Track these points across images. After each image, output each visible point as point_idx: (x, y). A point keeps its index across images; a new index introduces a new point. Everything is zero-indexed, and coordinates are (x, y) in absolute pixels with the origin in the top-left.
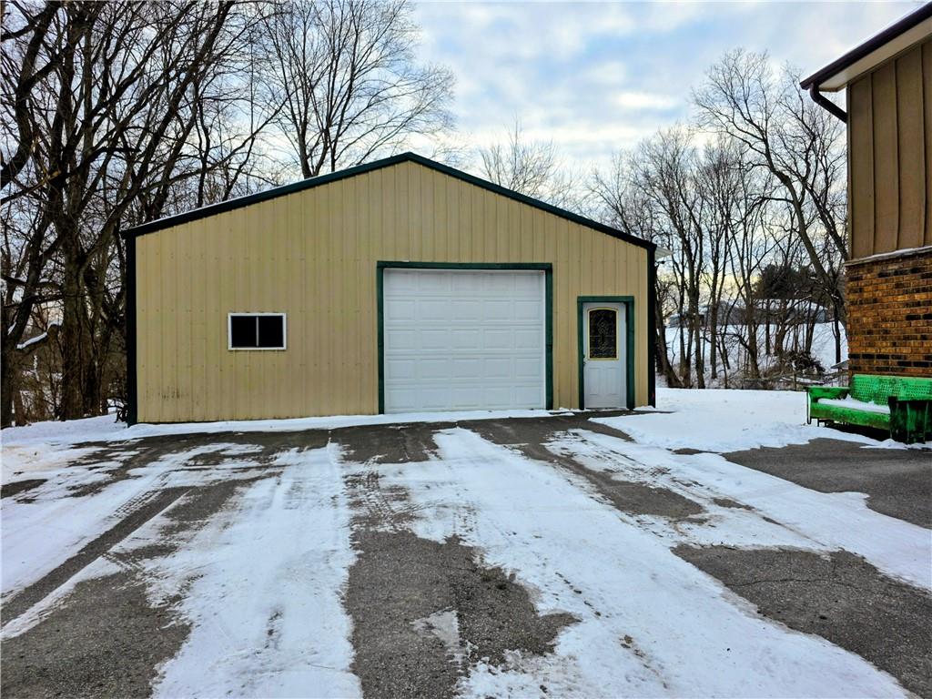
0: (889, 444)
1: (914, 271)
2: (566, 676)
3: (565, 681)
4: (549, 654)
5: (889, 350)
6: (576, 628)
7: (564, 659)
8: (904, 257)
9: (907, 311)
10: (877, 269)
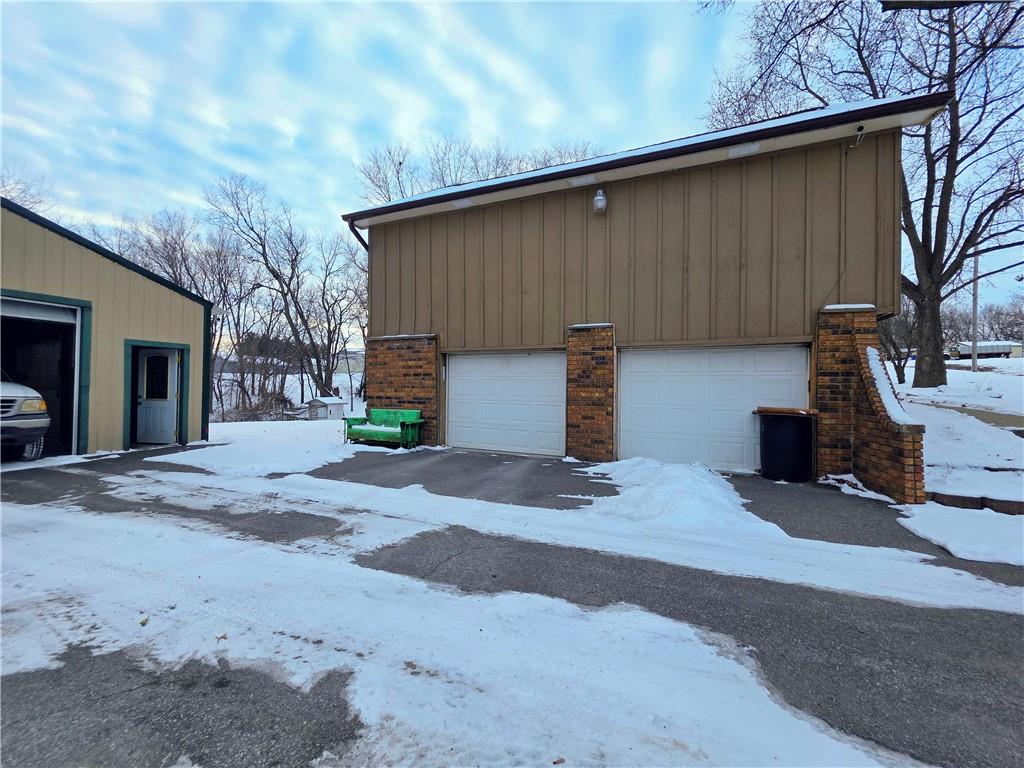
0: (401, 450)
1: (408, 348)
2: (403, 743)
3: (409, 750)
4: (362, 732)
5: (392, 394)
6: (357, 683)
7: (382, 725)
8: (403, 339)
9: (404, 371)
10: (387, 345)
